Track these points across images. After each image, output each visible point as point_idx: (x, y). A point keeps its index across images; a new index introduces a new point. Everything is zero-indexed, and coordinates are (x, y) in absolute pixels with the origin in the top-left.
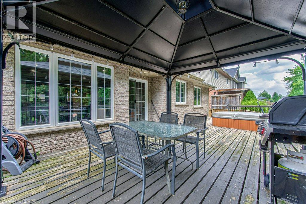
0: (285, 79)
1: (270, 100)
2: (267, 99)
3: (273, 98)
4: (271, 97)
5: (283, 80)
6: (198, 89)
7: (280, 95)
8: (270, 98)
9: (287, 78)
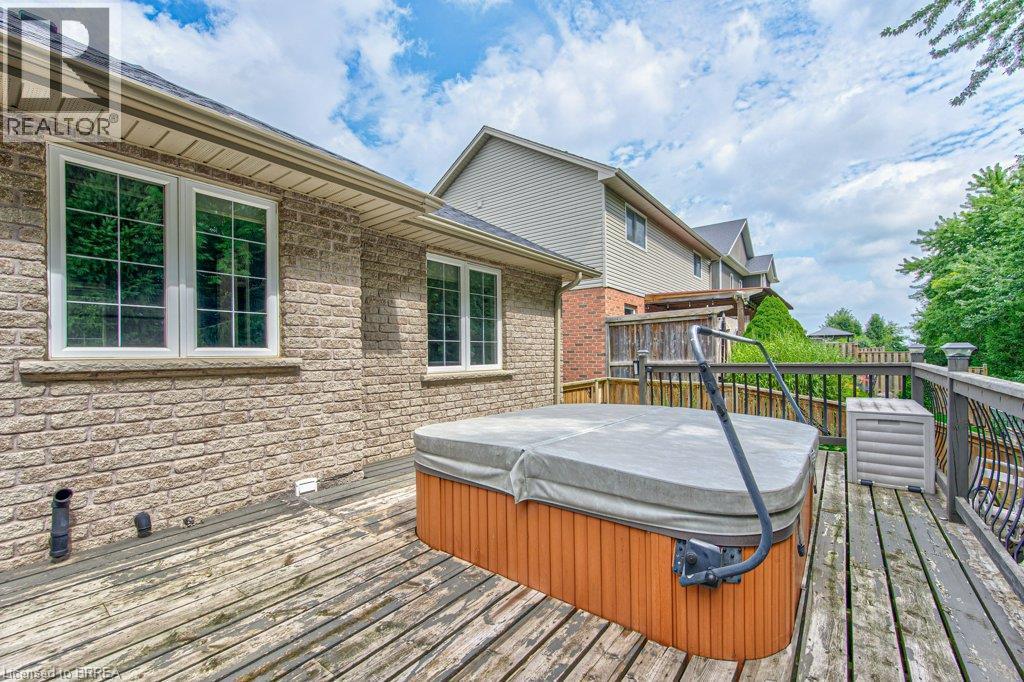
0: (907, 268)
1: (857, 340)
2: (849, 336)
3: (868, 334)
4: (864, 329)
5: (901, 271)
6: (472, 273)
7: (891, 323)
8: (858, 334)
9: (913, 261)
